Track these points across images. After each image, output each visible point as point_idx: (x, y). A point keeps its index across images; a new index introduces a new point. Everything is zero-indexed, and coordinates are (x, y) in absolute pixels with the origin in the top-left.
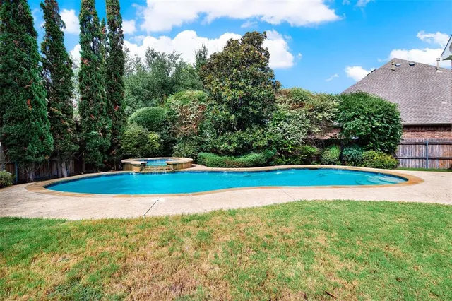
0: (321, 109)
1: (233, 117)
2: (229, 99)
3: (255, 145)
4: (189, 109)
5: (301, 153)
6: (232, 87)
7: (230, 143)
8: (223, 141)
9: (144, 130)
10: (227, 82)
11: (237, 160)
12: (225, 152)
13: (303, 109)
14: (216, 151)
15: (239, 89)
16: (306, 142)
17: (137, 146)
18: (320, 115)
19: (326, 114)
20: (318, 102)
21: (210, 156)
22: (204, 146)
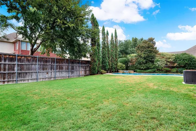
0: (169, 58)
1: (144, 61)
2: (143, 57)
3: (150, 68)
4: (133, 59)
5: (164, 70)
6: (144, 53)
7: (143, 67)
8: (142, 67)
9: (122, 64)
10: (143, 52)
11: (145, 71)
12: (142, 69)
13: (164, 59)
14: (140, 69)
15: (146, 54)
16: (165, 67)
17: (120, 68)
18: (169, 60)
19: (171, 60)
20: (168, 57)
21: (138, 70)
22: (137, 68)
